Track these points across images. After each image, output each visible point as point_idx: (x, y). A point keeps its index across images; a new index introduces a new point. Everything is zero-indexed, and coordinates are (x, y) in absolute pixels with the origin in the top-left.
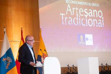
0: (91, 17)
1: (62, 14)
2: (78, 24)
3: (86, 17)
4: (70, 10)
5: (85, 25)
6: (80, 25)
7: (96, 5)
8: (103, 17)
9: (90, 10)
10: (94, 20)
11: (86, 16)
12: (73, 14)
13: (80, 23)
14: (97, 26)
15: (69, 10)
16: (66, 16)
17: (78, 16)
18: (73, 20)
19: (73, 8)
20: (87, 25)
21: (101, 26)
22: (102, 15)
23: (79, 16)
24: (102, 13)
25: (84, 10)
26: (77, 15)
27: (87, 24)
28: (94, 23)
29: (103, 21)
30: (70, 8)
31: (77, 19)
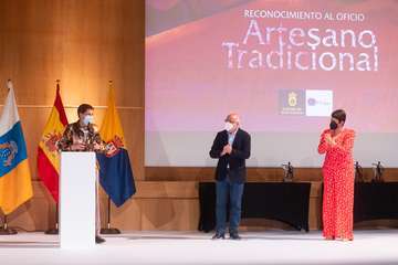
0: (333, 47)
1: (230, 45)
2: (281, 65)
3: (314, 48)
4: (258, 33)
5: (306, 68)
6: (289, 68)
7: (354, 17)
8: (376, 48)
9: (328, 30)
10: (341, 56)
11: (314, 46)
12: (265, 41)
13: (289, 62)
14: (352, 69)
15: (253, 34)
16: (243, 47)
17: (285, 47)
18: (264, 58)
19: (268, 29)
20: (314, 68)
21: (368, 69)
22: (374, 42)
23: (289, 47)
24: (373, 37)
25: (306, 32)
26: (281, 44)
27: (314, 64)
28: (341, 62)
29: (376, 57)
30: (256, 27)
31: (281, 54)
